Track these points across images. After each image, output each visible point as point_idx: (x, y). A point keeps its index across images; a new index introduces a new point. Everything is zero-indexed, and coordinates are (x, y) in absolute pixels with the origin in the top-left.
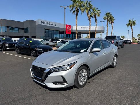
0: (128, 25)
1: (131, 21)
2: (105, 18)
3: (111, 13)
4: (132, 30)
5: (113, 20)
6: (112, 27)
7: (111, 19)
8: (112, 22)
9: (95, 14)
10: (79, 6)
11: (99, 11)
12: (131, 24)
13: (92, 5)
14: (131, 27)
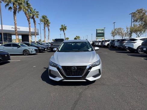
0: (61, 29)
1: (63, 26)
2: (41, 21)
3: (47, 17)
4: (65, 34)
5: (49, 23)
6: (49, 30)
7: (47, 22)
8: (48, 26)
9: (33, 15)
10: (19, 3)
11: (37, 12)
12: (63, 29)
13: (30, 4)
14: (64, 31)
